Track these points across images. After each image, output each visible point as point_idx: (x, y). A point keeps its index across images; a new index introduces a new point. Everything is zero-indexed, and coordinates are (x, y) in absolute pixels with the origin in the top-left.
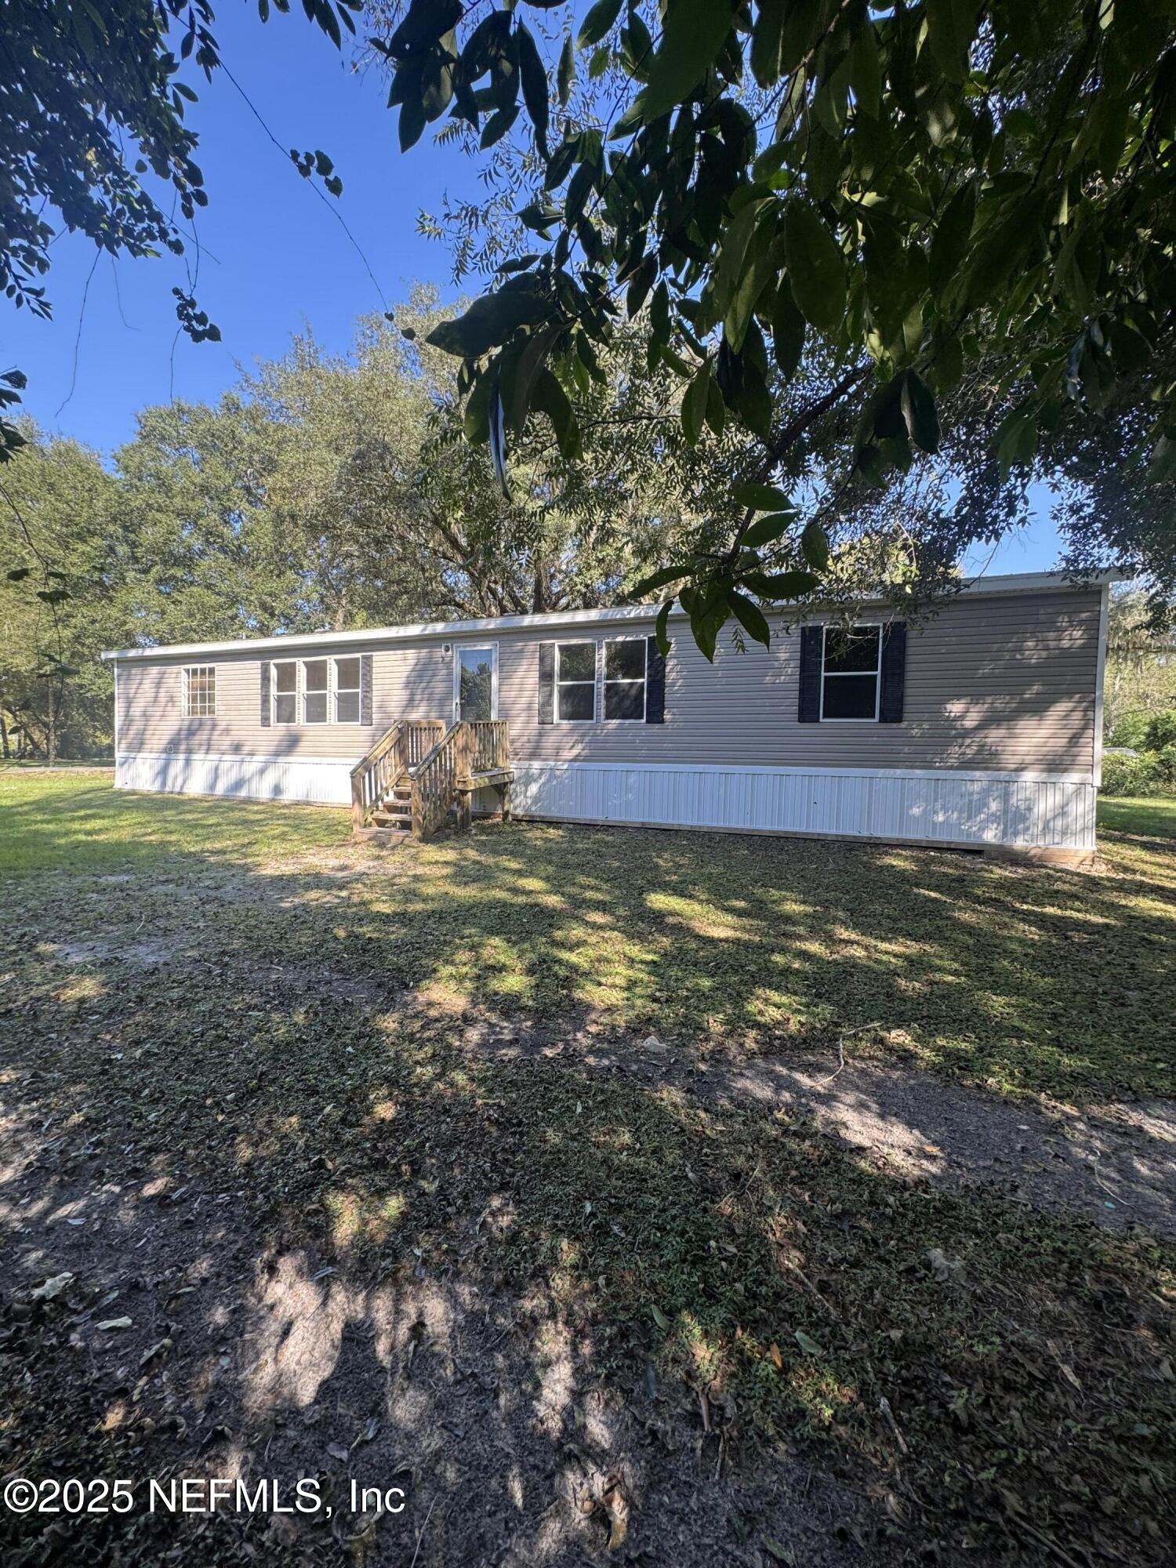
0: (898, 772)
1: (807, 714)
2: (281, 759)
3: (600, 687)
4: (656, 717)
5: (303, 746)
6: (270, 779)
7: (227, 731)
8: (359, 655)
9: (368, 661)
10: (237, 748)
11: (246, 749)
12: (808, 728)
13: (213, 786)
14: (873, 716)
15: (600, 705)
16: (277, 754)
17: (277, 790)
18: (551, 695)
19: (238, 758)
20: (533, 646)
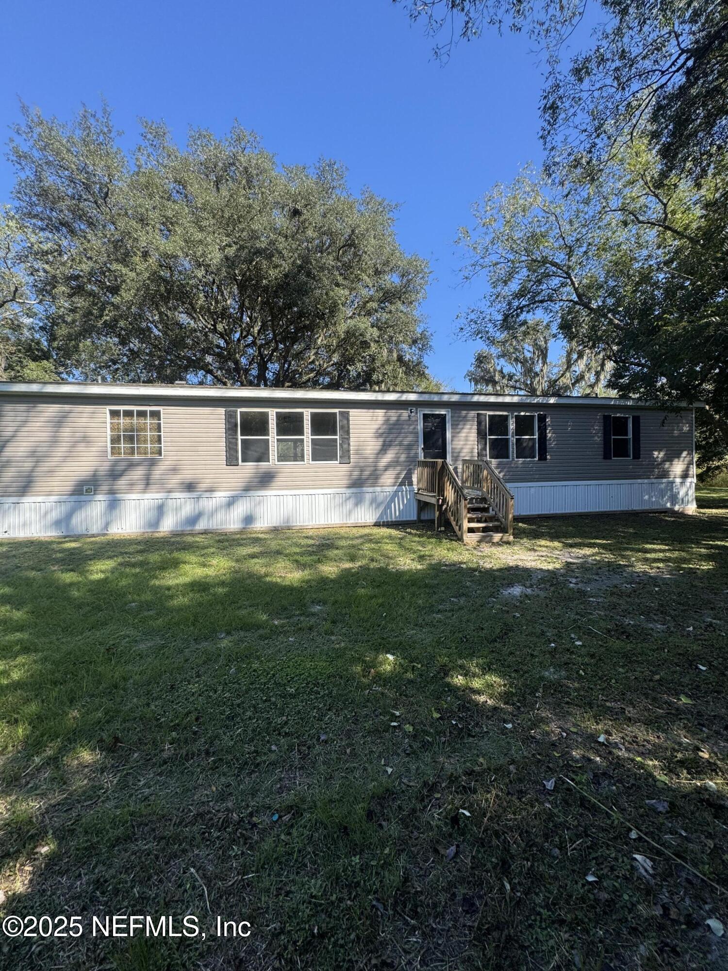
0: (639, 481)
1: (607, 456)
2: (252, 493)
3: (512, 439)
4: (542, 457)
5: (278, 481)
6: (240, 509)
7: (175, 470)
8: (336, 411)
9: (346, 416)
10: (190, 487)
11: (203, 486)
12: (608, 462)
13: (156, 523)
14: (628, 456)
15: (512, 449)
16: (247, 489)
17: (249, 519)
18: (486, 444)
19: (195, 495)
20: (473, 414)
